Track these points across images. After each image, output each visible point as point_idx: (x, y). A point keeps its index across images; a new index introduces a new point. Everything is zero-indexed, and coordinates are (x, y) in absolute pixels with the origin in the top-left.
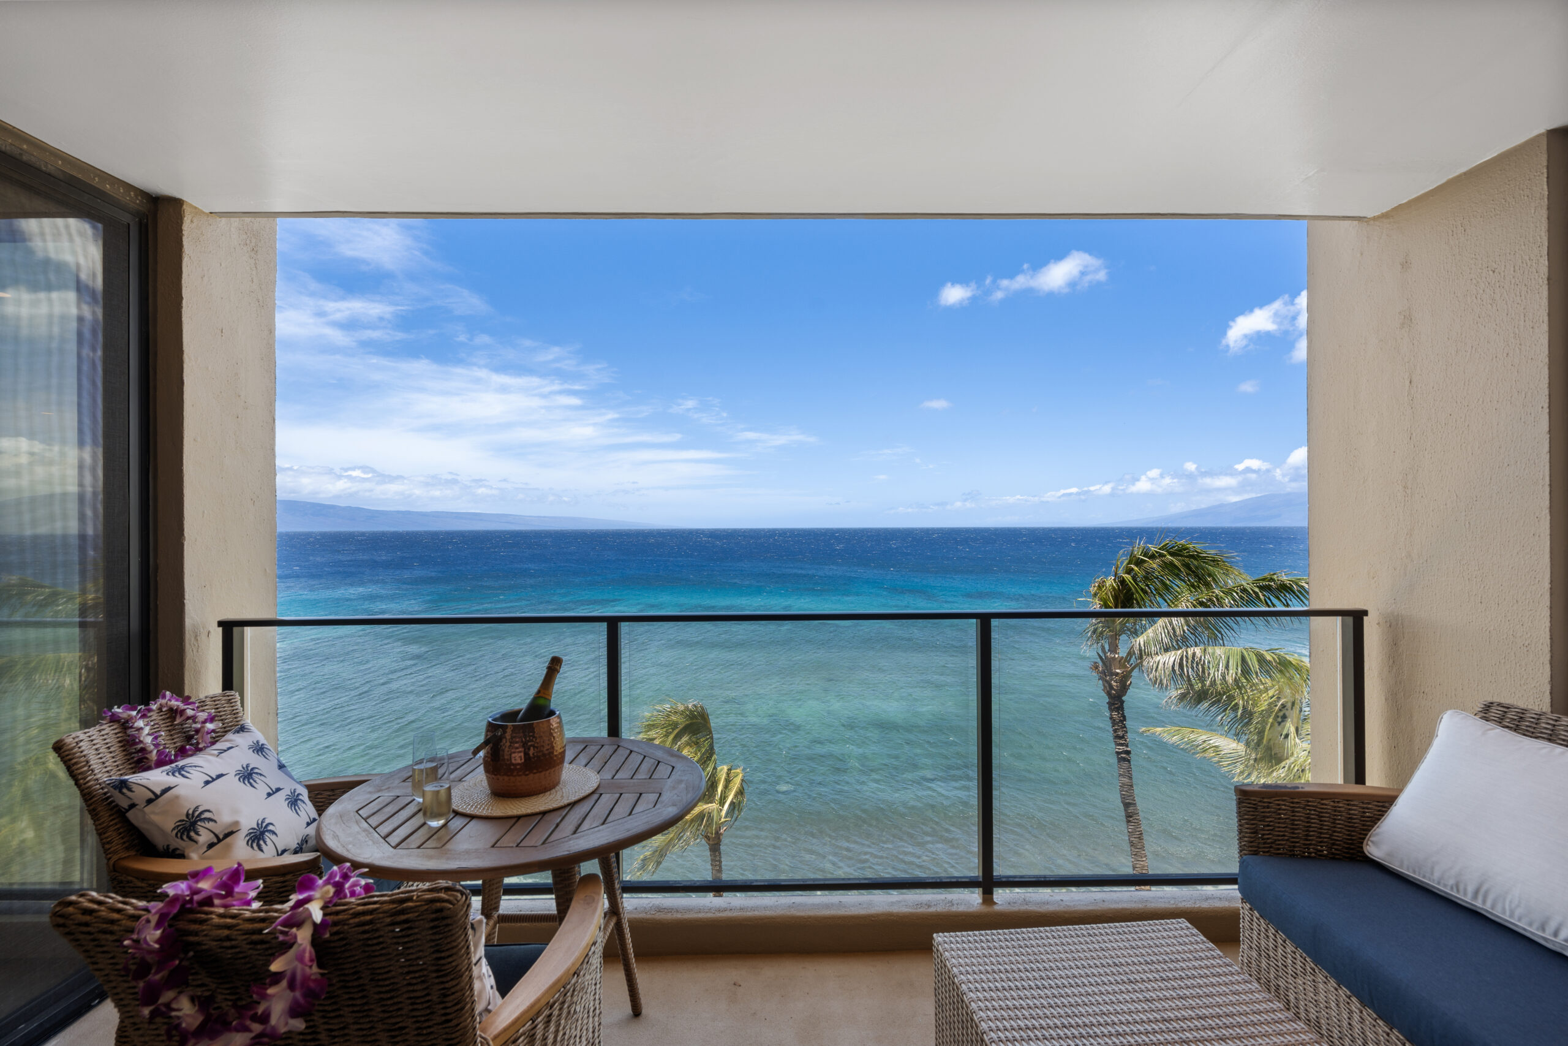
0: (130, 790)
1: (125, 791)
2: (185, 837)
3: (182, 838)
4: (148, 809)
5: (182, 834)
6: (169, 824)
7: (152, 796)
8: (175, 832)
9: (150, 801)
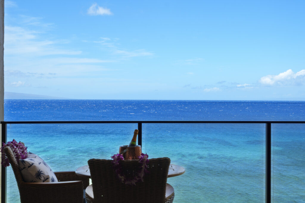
0: (25, 163)
1: (24, 163)
2: (38, 178)
3: (37, 178)
4: (29, 169)
5: (37, 177)
6: (34, 174)
7: (30, 165)
8: (36, 176)
9: (29, 167)
